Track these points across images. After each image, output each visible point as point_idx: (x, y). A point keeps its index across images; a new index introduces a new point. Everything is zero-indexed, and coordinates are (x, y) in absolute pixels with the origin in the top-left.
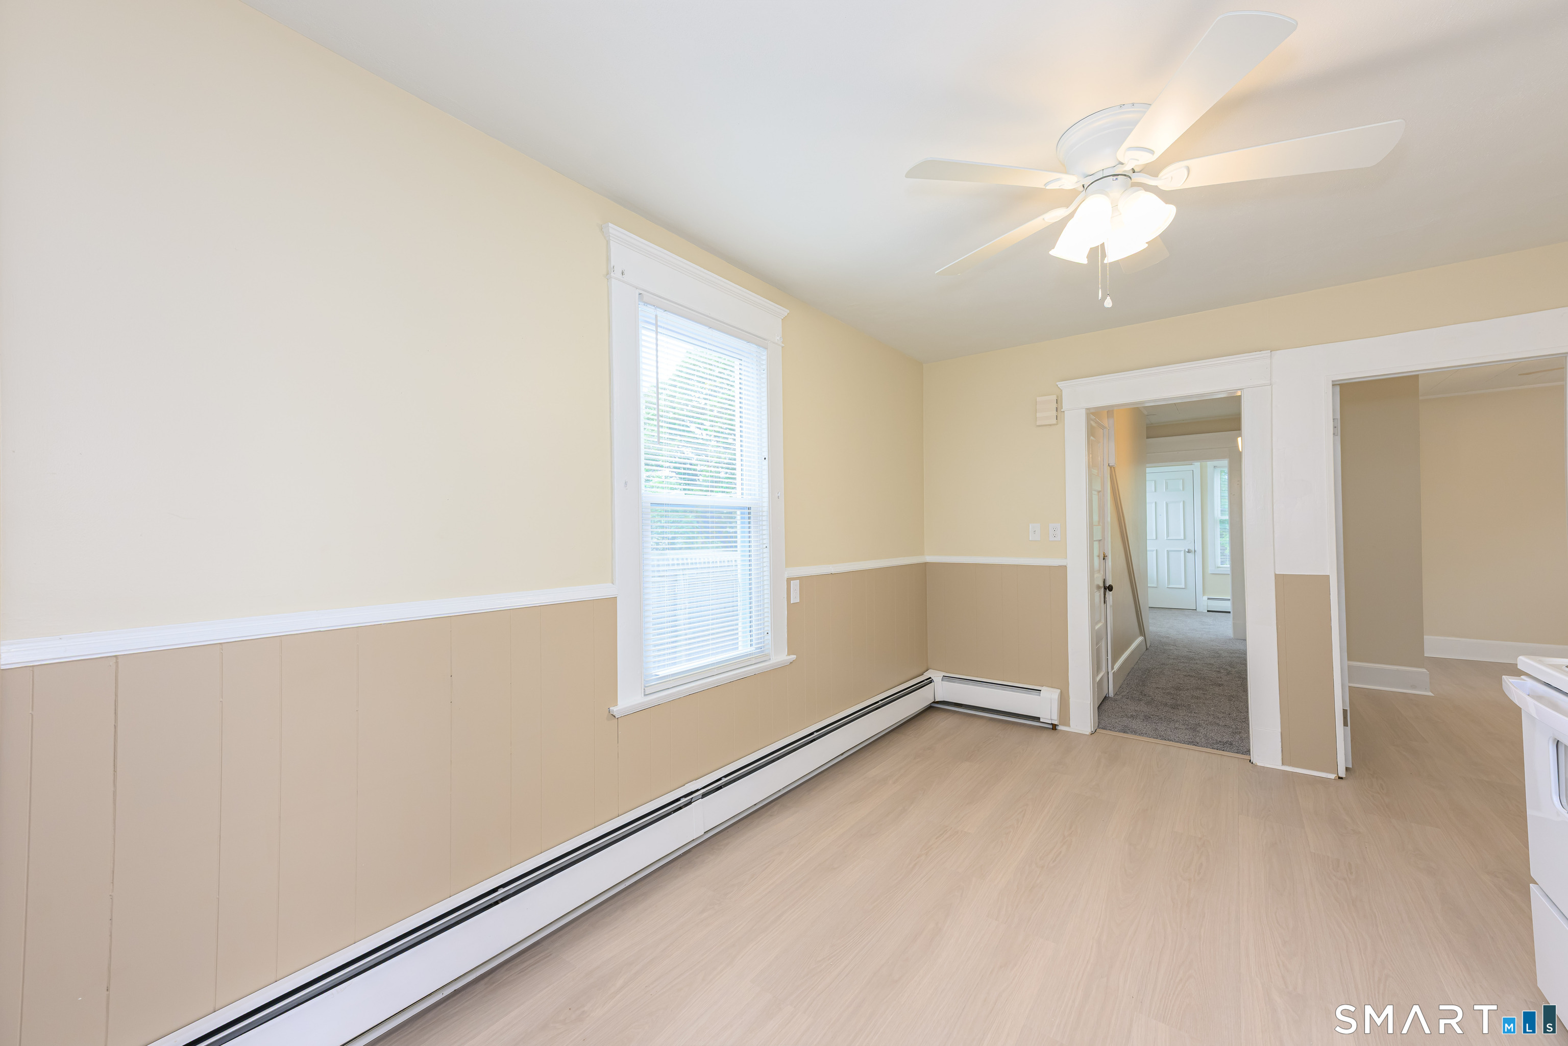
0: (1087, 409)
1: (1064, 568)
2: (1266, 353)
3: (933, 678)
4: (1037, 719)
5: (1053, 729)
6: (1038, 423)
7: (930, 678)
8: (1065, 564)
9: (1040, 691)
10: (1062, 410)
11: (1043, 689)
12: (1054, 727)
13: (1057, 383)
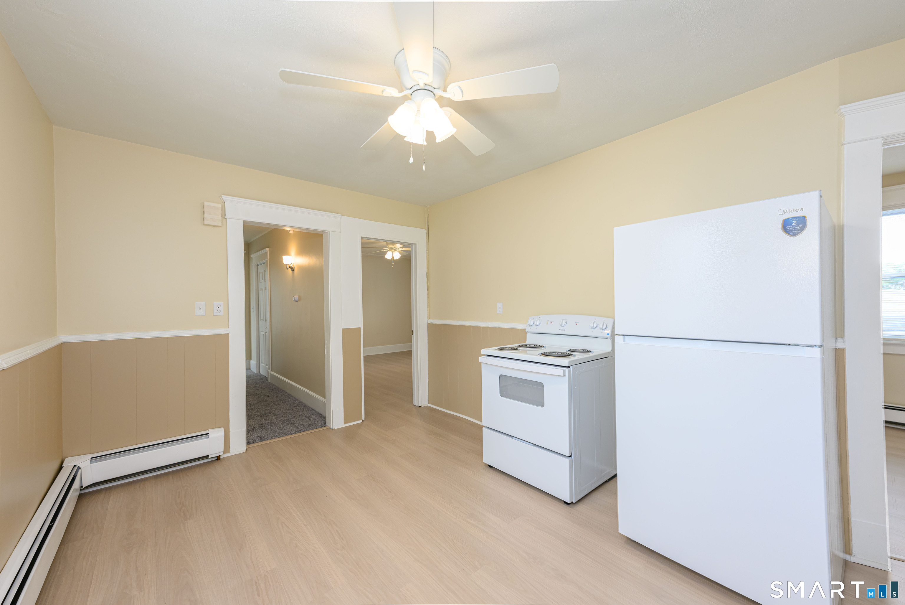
0: (245, 222)
1: (226, 336)
2: (339, 215)
3: (78, 465)
4: (207, 457)
5: (217, 460)
6: (206, 222)
7: (75, 466)
8: (227, 332)
9: (208, 434)
10: (225, 217)
11: (210, 431)
12: (218, 458)
13: (222, 196)
